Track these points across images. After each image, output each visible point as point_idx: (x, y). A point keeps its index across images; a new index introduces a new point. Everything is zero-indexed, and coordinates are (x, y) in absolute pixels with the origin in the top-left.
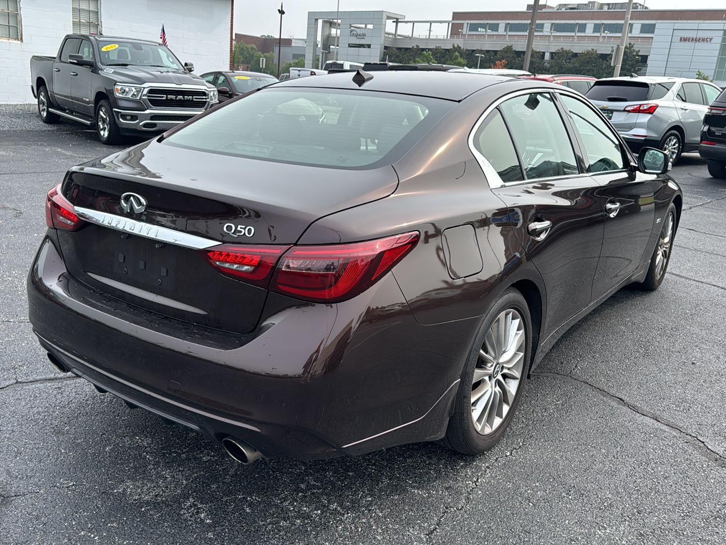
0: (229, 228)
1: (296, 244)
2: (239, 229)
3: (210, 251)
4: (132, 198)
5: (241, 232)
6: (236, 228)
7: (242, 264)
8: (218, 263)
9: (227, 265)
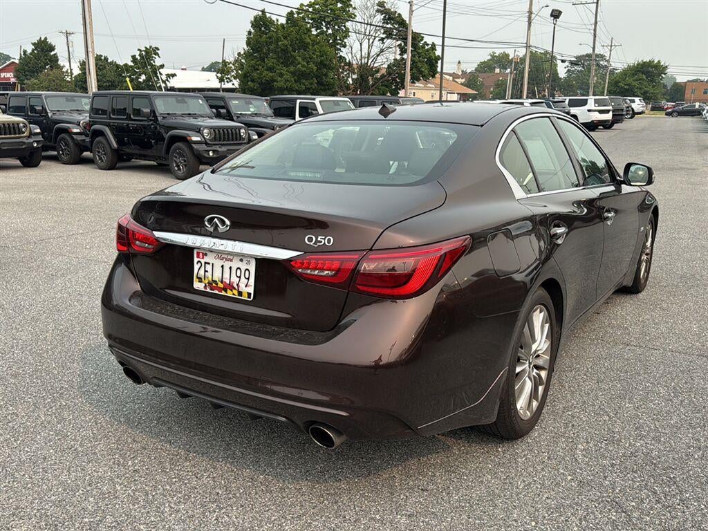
0: (311, 240)
1: (371, 250)
2: (319, 239)
3: (292, 261)
4: (216, 220)
5: (321, 242)
6: (317, 238)
7: (322, 269)
8: (300, 270)
9: (309, 271)
